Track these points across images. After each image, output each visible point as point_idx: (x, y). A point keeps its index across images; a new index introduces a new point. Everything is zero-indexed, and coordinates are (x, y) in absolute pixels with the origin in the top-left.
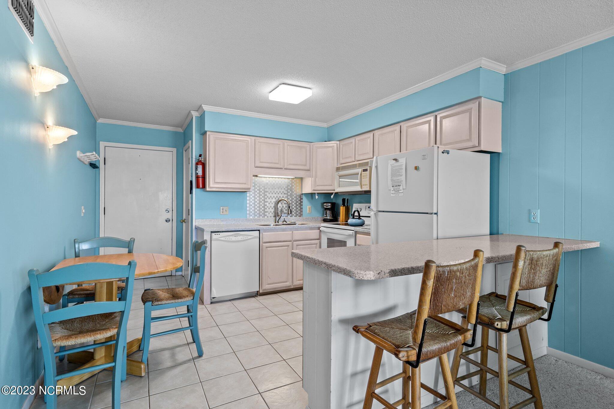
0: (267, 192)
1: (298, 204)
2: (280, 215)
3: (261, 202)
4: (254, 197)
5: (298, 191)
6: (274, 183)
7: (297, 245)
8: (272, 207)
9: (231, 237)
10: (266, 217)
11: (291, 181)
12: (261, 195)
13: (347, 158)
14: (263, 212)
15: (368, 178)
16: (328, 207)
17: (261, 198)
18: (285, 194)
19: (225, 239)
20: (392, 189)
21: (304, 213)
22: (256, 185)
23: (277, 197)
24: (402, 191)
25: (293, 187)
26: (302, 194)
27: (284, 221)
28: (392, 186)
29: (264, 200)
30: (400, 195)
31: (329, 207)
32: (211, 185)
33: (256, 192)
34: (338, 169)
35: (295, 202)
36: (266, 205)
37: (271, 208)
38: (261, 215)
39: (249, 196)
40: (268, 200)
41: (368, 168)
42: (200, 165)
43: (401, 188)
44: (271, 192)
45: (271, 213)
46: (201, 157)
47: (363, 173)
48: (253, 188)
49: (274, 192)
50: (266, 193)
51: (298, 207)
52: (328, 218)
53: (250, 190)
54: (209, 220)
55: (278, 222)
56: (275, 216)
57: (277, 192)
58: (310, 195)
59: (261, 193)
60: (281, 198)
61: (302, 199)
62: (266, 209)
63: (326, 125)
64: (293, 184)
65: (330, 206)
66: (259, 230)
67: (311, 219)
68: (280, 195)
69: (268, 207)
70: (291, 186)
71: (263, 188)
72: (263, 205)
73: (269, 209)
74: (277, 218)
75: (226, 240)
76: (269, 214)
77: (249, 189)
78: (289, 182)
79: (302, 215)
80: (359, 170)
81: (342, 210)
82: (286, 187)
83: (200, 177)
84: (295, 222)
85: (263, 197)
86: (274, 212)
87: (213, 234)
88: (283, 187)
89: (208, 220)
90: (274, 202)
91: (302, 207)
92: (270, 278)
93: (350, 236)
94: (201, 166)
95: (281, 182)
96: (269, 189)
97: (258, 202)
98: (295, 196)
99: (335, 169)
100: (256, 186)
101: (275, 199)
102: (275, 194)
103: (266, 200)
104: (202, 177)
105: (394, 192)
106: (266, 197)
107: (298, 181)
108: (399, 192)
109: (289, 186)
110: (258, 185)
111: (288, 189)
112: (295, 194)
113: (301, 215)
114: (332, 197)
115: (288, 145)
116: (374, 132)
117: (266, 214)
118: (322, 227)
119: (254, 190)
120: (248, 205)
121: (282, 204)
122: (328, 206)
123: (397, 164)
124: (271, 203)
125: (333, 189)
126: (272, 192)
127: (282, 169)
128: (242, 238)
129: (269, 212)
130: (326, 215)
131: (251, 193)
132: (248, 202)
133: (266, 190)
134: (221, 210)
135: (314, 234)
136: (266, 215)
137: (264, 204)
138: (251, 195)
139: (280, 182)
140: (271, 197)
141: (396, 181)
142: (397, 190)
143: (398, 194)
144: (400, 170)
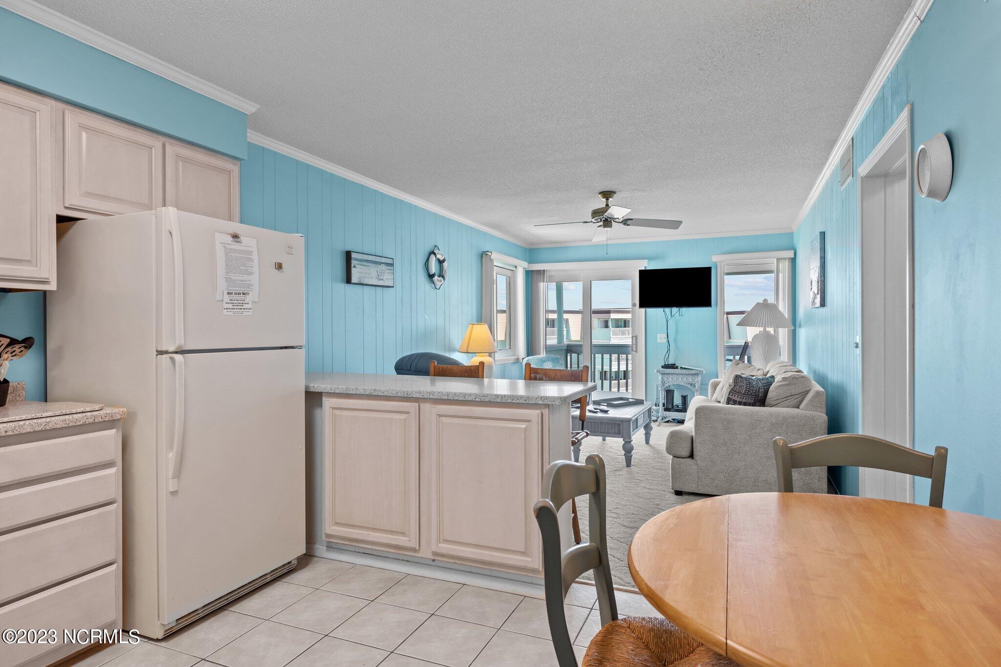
20: (227, 298)
24: (250, 306)
28: (228, 293)
30: (245, 313)
43: (248, 299)
105: (230, 306)
108: (243, 307)
123: (238, 246)
141: (237, 282)
142: (239, 302)
143: (241, 310)
144: (247, 263)
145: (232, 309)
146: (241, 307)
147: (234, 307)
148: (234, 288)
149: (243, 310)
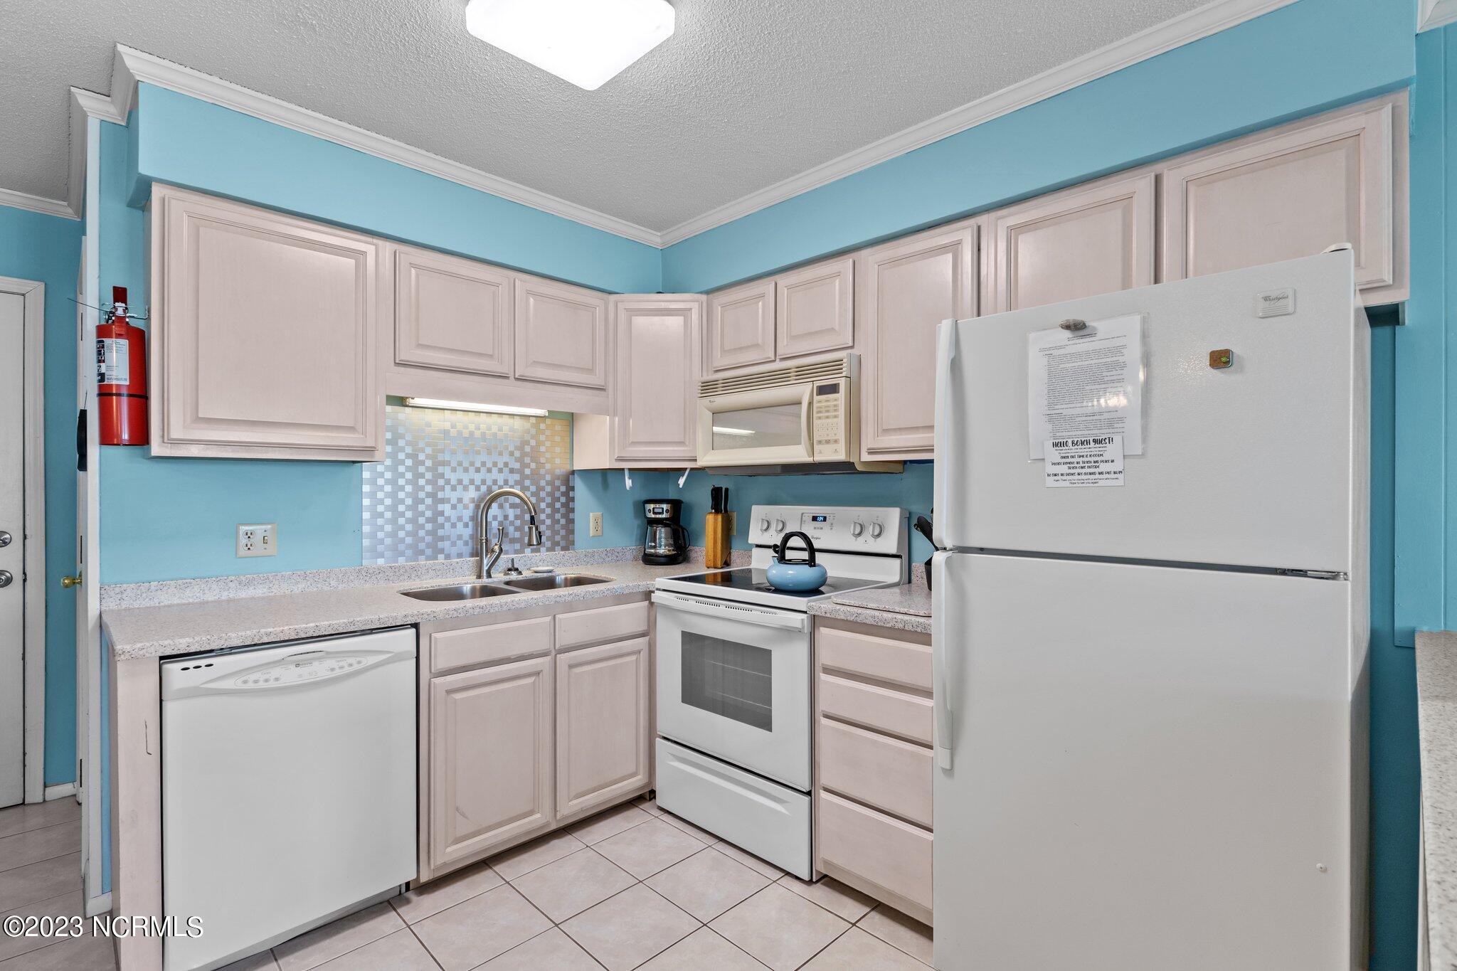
0: (444, 463)
1: (558, 505)
2: (497, 548)
3: (422, 502)
4: (392, 482)
5: (557, 461)
6: (472, 433)
7: (571, 667)
8: (466, 519)
9: (275, 672)
10: (441, 557)
11: (536, 426)
12: (422, 476)
13: (741, 349)
14: (429, 539)
15: (843, 416)
16: (660, 516)
17: (422, 488)
18: (512, 471)
19: (245, 682)
20: (1055, 455)
21: (578, 536)
22: (402, 437)
23: (484, 482)
24: (1118, 466)
25: (542, 449)
26: (573, 472)
27: (510, 570)
28: (1055, 445)
29: (433, 495)
30: (1101, 483)
31: (664, 516)
32: (176, 433)
33: (402, 462)
34: (708, 388)
35: (549, 500)
36: (442, 513)
37: (460, 525)
38: (422, 552)
39: (373, 482)
40: (448, 493)
41: (842, 383)
42: (119, 336)
43: (1111, 451)
44: (460, 464)
45: (460, 543)
46: (124, 301)
47: (816, 398)
48: (389, 449)
49: (472, 464)
50: (440, 470)
51: (558, 516)
52: (662, 551)
53: (372, 456)
54: (180, 582)
55: (489, 576)
56: (476, 553)
57: (484, 464)
58: (599, 477)
59: (421, 469)
60: (501, 487)
61: (573, 489)
62: (442, 526)
63: (659, 240)
64: (542, 438)
65: (667, 511)
66: (415, 626)
67: (603, 556)
68: (495, 474)
69: (448, 519)
70: (533, 443)
71: (429, 450)
72: (429, 514)
73: (454, 526)
74: (485, 561)
75: (250, 685)
76: (454, 544)
77: (371, 450)
78: (528, 432)
79: (573, 543)
80: (804, 391)
81: (711, 524)
82: (517, 448)
83: (119, 395)
84: (550, 572)
85: (428, 482)
86: (472, 537)
87: (173, 668)
88: (506, 447)
89: (172, 583)
90: (473, 500)
91: (571, 516)
92: (463, 815)
93: (788, 633)
94: (124, 343)
95: (500, 429)
96: (454, 453)
97: (409, 501)
98: (548, 478)
99: (697, 389)
100: (401, 443)
101: (478, 489)
102: (478, 470)
103: (440, 495)
104: (130, 396)
105: (1064, 469)
106: (441, 482)
107: (558, 427)
108: (1097, 470)
109: (527, 443)
110: (409, 437)
111: (524, 454)
112: (548, 472)
113: (568, 545)
114: (682, 481)
115: (529, 293)
116: (855, 255)
117: (440, 545)
118: (658, 589)
119: (393, 456)
120: (366, 515)
121: (501, 506)
122: (662, 513)
123: (1083, 345)
124: (460, 506)
125: (688, 455)
126: (466, 464)
127: (506, 381)
128: (333, 670)
129: (454, 538)
130: (655, 541)
131: (380, 468)
132: (366, 502)
133: (440, 457)
134: (243, 540)
135: (630, 616)
136: (442, 551)
137: (433, 508)
138: (382, 475)
139: (495, 429)
140: (460, 482)
141: (1078, 419)
142: (1085, 459)
143: (1092, 477)
144: (1104, 374)
145: (1068, 475)
146: (1092, 470)
147: (1072, 471)
148: (1069, 434)
149: (1097, 476)
